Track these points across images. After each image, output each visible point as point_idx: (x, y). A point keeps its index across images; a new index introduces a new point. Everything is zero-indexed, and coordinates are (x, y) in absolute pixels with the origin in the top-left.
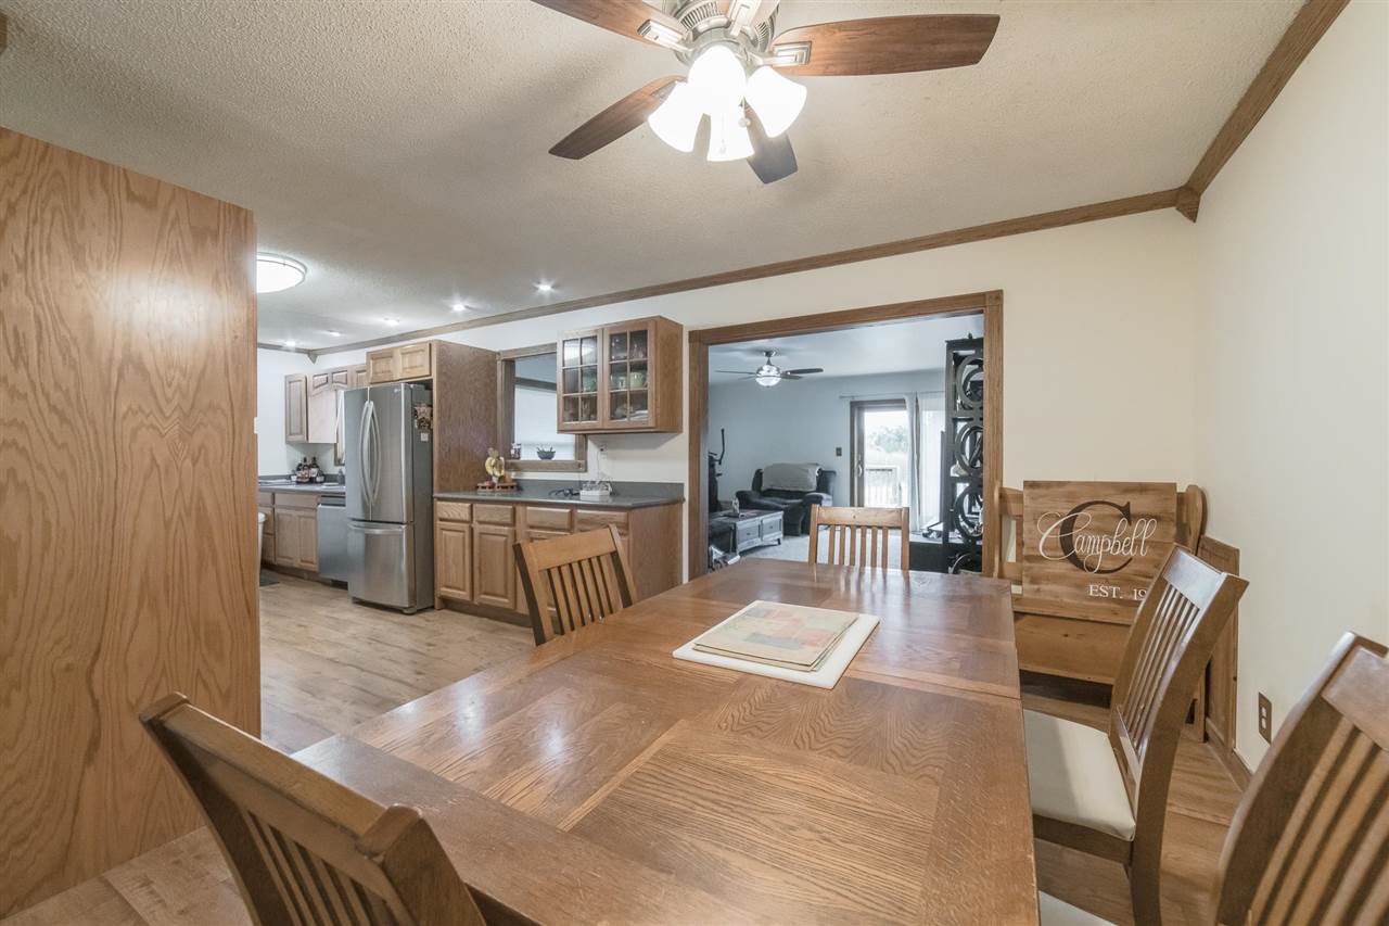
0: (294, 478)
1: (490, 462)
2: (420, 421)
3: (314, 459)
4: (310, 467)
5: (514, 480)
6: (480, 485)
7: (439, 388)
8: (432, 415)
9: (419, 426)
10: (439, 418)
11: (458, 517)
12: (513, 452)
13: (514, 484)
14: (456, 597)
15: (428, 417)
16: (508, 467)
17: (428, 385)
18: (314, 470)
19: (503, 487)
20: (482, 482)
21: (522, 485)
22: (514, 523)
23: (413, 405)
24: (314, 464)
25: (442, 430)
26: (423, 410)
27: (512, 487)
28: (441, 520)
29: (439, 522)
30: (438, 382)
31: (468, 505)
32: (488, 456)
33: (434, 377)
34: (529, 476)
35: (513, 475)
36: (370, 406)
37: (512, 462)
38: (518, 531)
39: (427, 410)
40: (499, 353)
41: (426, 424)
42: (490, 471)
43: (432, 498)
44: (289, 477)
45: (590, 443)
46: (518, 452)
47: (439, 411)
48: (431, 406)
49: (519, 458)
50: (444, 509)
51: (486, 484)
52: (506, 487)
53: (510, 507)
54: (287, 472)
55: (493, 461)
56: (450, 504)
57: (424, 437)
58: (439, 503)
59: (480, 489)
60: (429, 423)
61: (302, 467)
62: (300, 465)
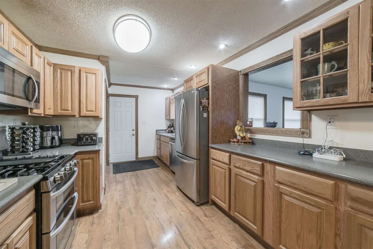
1: (237, 128)
2: (203, 107)
3: (173, 124)
4: (171, 127)
5: (250, 138)
6: (231, 140)
7: (212, 90)
8: (209, 104)
9: (203, 109)
10: (212, 105)
11: (222, 160)
12: (248, 123)
13: (251, 141)
14: (220, 205)
15: (207, 105)
16: (247, 131)
17: (207, 89)
18: (172, 128)
19: (244, 143)
20: (233, 138)
21: (255, 141)
22: (262, 174)
23: (200, 99)
24: (173, 126)
25: (213, 111)
26: (204, 101)
27: (249, 143)
28: (213, 159)
29: (211, 160)
30: (212, 86)
31: (228, 154)
32: (236, 125)
33: (210, 84)
34: (258, 136)
35: (249, 135)
36: (183, 101)
37: (248, 128)
38: (266, 182)
39: (207, 101)
40: (241, 71)
41: (206, 109)
42: (237, 133)
43: (208, 147)
44: (166, 130)
45: (314, 117)
46: (251, 123)
47: (212, 102)
48: (208, 99)
49: (251, 126)
50: (214, 154)
51: (235, 140)
52: (247, 143)
53: (260, 163)
55: (239, 128)
56: (218, 151)
57: (205, 115)
58: (211, 150)
59: (232, 143)
60: (208, 108)
61: (169, 127)
62: (169, 126)
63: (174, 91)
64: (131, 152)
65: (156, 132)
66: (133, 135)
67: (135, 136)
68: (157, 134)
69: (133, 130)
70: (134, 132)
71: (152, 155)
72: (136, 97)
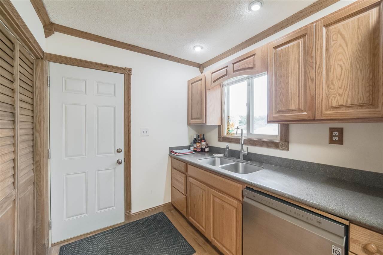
0: (192, 148)
4: (201, 141)
18: (204, 144)
24: (204, 140)
44: (189, 148)
54: (187, 144)
61: (195, 141)
62: (195, 139)
63: (204, 68)
64: (113, 206)
65: (171, 152)
66: (119, 163)
67: (122, 166)
68: (171, 157)
69: (119, 151)
70: (121, 156)
71: (161, 203)
72: (127, 73)
